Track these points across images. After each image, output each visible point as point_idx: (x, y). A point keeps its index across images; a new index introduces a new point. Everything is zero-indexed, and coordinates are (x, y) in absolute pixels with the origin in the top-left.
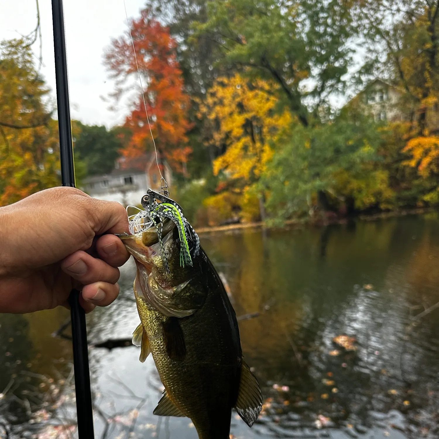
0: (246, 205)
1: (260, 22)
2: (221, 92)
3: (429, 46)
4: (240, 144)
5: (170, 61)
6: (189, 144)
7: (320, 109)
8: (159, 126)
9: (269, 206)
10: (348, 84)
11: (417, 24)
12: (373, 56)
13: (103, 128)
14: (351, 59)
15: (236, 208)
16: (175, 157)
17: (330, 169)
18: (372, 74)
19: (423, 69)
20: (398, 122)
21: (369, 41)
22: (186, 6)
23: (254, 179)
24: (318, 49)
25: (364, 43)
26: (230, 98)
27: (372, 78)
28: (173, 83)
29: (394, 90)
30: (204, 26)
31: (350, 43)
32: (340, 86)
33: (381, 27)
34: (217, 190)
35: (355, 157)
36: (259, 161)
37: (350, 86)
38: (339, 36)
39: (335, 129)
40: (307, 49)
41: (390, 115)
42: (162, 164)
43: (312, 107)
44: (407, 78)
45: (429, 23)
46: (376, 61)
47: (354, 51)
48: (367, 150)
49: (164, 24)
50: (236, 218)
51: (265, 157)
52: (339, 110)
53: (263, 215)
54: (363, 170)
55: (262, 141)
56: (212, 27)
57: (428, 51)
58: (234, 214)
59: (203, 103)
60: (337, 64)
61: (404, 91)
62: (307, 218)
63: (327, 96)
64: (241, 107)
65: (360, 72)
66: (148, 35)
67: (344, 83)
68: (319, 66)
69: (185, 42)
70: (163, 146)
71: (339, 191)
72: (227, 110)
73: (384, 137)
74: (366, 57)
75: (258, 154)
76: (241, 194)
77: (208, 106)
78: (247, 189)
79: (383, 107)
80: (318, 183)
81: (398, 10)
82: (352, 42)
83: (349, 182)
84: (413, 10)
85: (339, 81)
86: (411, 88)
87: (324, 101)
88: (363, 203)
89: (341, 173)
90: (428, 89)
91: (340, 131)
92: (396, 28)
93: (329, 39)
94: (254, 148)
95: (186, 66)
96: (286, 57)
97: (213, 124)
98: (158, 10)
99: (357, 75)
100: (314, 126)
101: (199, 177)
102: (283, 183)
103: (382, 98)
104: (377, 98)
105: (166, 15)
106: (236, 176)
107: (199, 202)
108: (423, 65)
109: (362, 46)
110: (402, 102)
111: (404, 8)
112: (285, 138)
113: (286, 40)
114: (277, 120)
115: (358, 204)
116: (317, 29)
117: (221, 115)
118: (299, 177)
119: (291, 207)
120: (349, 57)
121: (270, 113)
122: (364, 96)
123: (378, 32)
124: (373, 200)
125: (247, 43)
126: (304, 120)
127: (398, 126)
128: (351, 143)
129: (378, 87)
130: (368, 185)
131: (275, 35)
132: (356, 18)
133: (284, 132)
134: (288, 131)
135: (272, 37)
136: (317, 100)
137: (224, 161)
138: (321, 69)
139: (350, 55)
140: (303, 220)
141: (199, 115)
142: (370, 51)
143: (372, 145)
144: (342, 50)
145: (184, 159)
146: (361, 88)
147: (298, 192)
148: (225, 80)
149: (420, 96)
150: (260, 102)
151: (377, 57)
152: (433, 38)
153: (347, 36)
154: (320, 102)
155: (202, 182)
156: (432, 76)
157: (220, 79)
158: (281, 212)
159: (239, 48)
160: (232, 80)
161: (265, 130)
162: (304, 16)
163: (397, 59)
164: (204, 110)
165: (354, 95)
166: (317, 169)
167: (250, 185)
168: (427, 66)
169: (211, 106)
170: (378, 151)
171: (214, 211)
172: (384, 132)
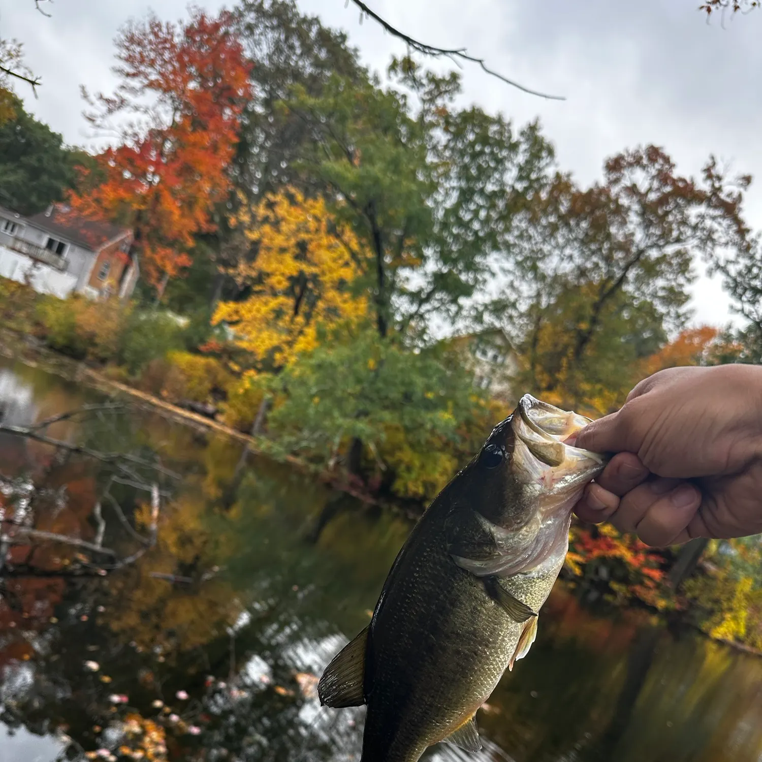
0: (236, 396)
1: (394, 151)
2: (283, 209)
3: (584, 326)
4: (274, 303)
5: (228, 112)
6: (191, 252)
7: (413, 323)
8: (156, 196)
9: (275, 420)
10: (464, 313)
11: (584, 290)
12: (513, 297)
13: (58, 139)
14: (485, 281)
15: (219, 393)
16: (157, 258)
17: (387, 416)
18: (499, 318)
19: (563, 353)
20: (500, 403)
21: (518, 273)
22: (294, 53)
23: (269, 365)
24: (450, 240)
25: (509, 272)
26: (293, 227)
27: (497, 324)
28: (215, 148)
29: (515, 357)
30: (311, 101)
31: (494, 260)
32: (453, 308)
33: (540, 264)
34: (202, 348)
35: (427, 417)
36: (290, 344)
37: (466, 317)
38: (483, 240)
39: (419, 364)
40: (436, 229)
41: (496, 387)
42: (130, 254)
43: (403, 315)
44: (540, 351)
45: (597, 299)
46: (514, 305)
47: (493, 275)
48: (445, 417)
49: (247, 54)
50: (210, 408)
51: (301, 344)
52: (437, 341)
53: (256, 426)
54: (428, 442)
55: (308, 317)
56: (322, 110)
57: (579, 332)
58: (210, 399)
59: (249, 205)
60: (463, 277)
61: (527, 366)
62: (321, 468)
63: (428, 311)
64: (302, 251)
65: (486, 306)
66: (215, 51)
67: (460, 308)
68: (440, 265)
69: (267, 103)
70: (146, 230)
71: (382, 452)
72: (279, 240)
73: (475, 411)
74: (503, 292)
75: (294, 334)
76: (238, 375)
77: (253, 217)
78: (252, 373)
79: (493, 371)
80: (362, 426)
81: (571, 257)
82: (496, 260)
83: (400, 449)
84: (586, 269)
85: (454, 301)
86: (539, 368)
87: (422, 317)
88: (406, 487)
89: (397, 429)
90: (557, 381)
91: (424, 372)
92: (556, 278)
93: (470, 238)
94: (292, 321)
95: (249, 137)
96: (403, 223)
97: (247, 247)
98: (250, 28)
99: (481, 308)
100: (393, 341)
101: (180, 312)
102: (312, 397)
103: (495, 357)
104: (491, 353)
105: (258, 43)
106: (244, 345)
107: (162, 350)
108: (566, 347)
109: (506, 275)
110: (520, 378)
111: (578, 260)
112: (345, 333)
113: (415, 200)
114: (345, 302)
115: (398, 485)
116: (462, 213)
117: (266, 241)
118: (339, 403)
119: (306, 439)
120: (483, 278)
121: (341, 285)
122: (476, 341)
123: (534, 268)
124: (421, 490)
125: (360, 166)
126: (382, 324)
127: (498, 409)
128: (430, 395)
129: (499, 341)
130: (423, 467)
131: (404, 183)
132: (516, 233)
133: (347, 325)
134: (353, 327)
135: (399, 183)
136: (413, 308)
137: (237, 312)
138: (440, 269)
139: (487, 276)
140: (312, 467)
141: (233, 221)
142: (511, 285)
143: (456, 416)
144: (479, 263)
145: (170, 269)
146: (478, 328)
147: (327, 423)
148: (300, 197)
149: (544, 385)
150: (334, 260)
151: (516, 300)
152: (594, 321)
153: (496, 247)
154: (416, 313)
155: (182, 321)
156: (570, 368)
157: (292, 190)
158: (287, 439)
159: (345, 166)
160: (310, 202)
161: (321, 304)
162: (454, 183)
163: (539, 319)
164: (246, 218)
165: (464, 333)
166: (368, 406)
167: (259, 371)
168: (571, 351)
169: (259, 219)
170: (458, 427)
171: (182, 377)
172: (478, 406)
